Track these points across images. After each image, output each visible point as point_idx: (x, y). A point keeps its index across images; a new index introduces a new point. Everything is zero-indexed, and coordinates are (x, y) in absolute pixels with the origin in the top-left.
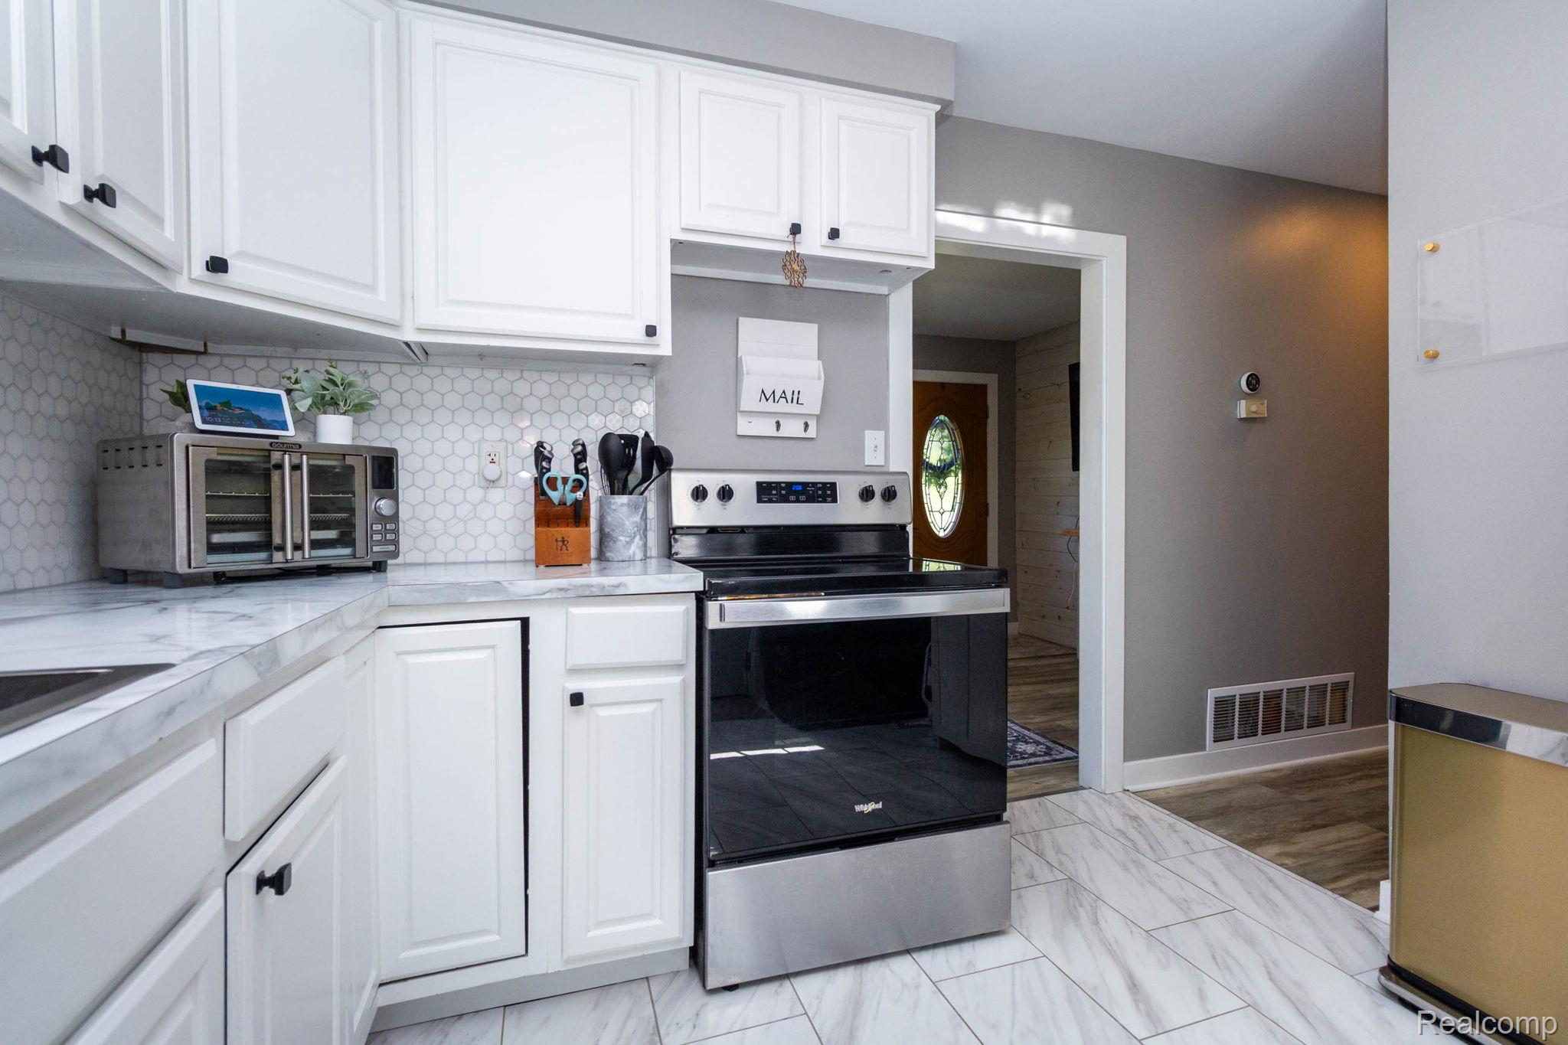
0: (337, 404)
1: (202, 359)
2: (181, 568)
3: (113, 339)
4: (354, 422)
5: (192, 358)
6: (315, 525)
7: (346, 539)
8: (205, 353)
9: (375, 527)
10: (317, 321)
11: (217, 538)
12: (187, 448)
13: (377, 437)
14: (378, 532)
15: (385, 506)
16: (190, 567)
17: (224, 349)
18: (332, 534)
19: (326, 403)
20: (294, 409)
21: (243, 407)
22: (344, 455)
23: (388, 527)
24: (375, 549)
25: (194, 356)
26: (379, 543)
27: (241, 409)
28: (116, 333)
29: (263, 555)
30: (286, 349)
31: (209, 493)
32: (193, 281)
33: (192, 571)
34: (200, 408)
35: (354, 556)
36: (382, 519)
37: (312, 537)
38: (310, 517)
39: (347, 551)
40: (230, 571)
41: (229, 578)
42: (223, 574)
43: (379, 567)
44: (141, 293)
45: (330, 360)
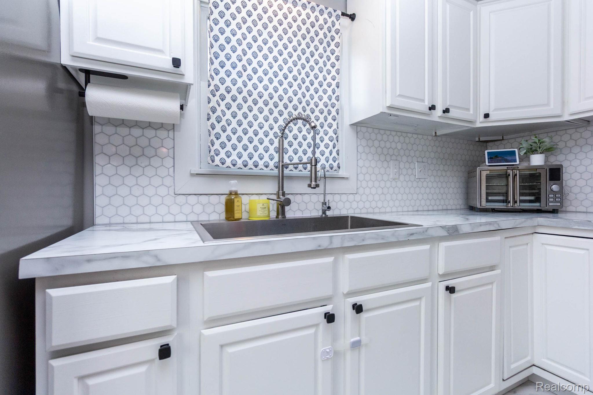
0: (537, 151)
1: (503, 142)
2: (478, 206)
3: (477, 141)
4: (545, 156)
5: (499, 142)
6: (521, 194)
7: (538, 200)
8: (503, 139)
9: (550, 196)
10: (523, 123)
11: (490, 198)
12: (481, 171)
13: (554, 161)
14: (551, 198)
15: (555, 187)
16: (481, 206)
17: (509, 137)
18: (532, 198)
19: (532, 151)
20: (519, 154)
21: (502, 156)
22: (537, 169)
23: (557, 196)
24: (550, 204)
25: (500, 141)
26: (552, 202)
27: (501, 157)
28: (477, 139)
29: (505, 204)
30: (529, 133)
31: (487, 184)
32: (481, 122)
33: (481, 207)
34: (488, 159)
35: (540, 206)
36: (555, 193)
37: (520, 199)
38: (519, 191)
39: (538, 204)
40: (496, 208)
41: (496, 211)
42: (494, 209)
43: (554, 211)
44: (468, 130)
45: (535, 135)
